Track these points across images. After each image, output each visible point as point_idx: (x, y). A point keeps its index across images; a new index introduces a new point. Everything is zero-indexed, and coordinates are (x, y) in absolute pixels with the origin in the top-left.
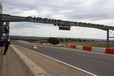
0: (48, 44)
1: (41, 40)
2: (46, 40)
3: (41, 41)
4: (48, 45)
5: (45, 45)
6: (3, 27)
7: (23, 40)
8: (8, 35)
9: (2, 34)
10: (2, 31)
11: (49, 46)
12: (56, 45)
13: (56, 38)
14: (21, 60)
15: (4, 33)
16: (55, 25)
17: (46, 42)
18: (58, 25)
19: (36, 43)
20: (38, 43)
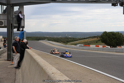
0: (101, 46)
1: (84, 39)
2: (96, 39)
3: (86, 40)
4: (101, 49)
5: (93, 49)
6: (14, 16)
7: (49, 39)
8: (23, 30)
9: (12, 29)
10: (12, 24)
11: (103, 50)
12: (118, 48)
13: (118, 33)
14: (49, 76)
15: (15, 27)
16: (114, 5)
17: (97, 42)
18: (121, 5)
19: (75, 45)
20: (80, 45)
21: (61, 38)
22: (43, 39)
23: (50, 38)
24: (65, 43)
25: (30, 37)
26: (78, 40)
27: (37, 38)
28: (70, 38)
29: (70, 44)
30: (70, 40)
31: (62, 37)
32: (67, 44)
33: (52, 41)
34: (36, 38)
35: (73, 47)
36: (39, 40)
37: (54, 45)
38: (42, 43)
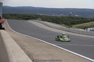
19: (84, 29)
20: (91, 29)
21: (63, 18)
22: (35, 17)
23: (46, 16)
24: (68, 25)
25: (15, 15)
26: (89, 22)
27: (25, 16)
28: (77, 18)
29: (76, 27)
30: (77, 21)
31: (64, 16)
32: (72, 26)
33: (49, 21)
34: (23, 16)
35: (79, 31)
36: (27, 19)
37: (51, 28)
38: (32, 24)
